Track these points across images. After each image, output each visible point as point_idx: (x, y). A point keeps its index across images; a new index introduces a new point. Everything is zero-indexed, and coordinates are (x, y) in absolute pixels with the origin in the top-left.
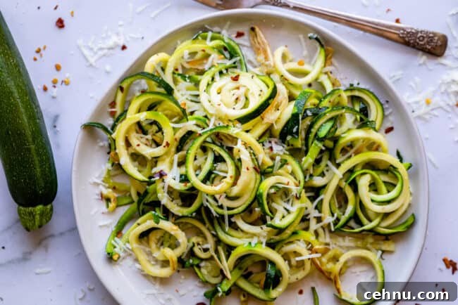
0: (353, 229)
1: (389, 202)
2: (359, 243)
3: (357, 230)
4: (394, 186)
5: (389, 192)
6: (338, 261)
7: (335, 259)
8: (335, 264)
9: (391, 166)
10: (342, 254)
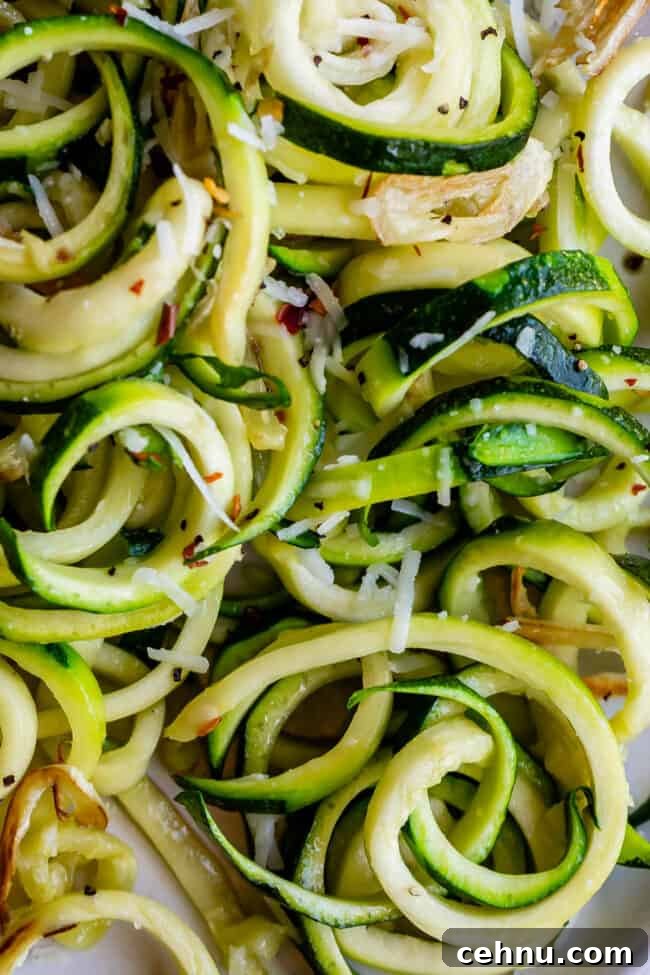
0: (251, 854)
1: (455, 896)
2: (216, 914)
3: (254, 870)
4: (529, 867)
5: (489, 863)
6: (90, 891)
7: (89, 879)
8: (72, 889)
9: (590, 794)
10: (127, 886)
